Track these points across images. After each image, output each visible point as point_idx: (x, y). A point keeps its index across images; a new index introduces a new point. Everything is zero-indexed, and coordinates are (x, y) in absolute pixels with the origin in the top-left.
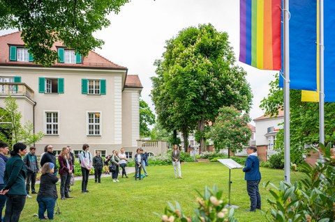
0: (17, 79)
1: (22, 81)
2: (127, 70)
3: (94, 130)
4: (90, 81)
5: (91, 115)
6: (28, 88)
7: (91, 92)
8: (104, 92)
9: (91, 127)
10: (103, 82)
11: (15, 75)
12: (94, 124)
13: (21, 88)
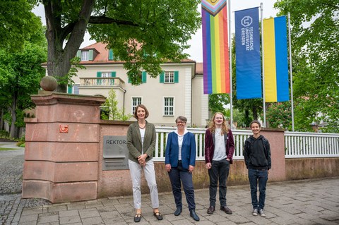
0: (114, 74)
1: (117, 76)
2: (195, 62)
3: (169, 111)
4: (166, 72)
5: (166, 99)
6: (121, 81)
7: (167, 81)
8: (177, 80)
9: (166, 109)
10: (177, 73)
11: (112, 71)
12: (169, 106)
13: (117, 81)
